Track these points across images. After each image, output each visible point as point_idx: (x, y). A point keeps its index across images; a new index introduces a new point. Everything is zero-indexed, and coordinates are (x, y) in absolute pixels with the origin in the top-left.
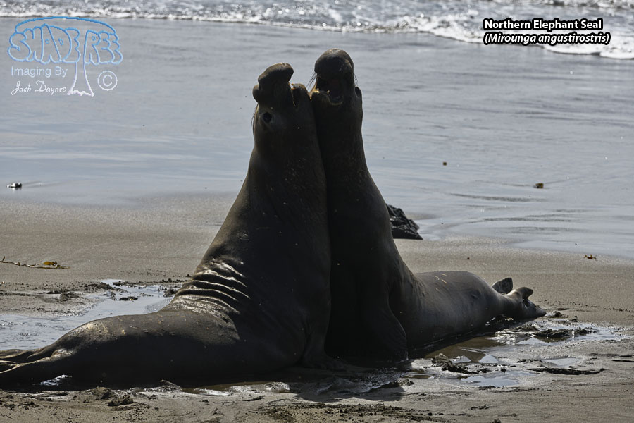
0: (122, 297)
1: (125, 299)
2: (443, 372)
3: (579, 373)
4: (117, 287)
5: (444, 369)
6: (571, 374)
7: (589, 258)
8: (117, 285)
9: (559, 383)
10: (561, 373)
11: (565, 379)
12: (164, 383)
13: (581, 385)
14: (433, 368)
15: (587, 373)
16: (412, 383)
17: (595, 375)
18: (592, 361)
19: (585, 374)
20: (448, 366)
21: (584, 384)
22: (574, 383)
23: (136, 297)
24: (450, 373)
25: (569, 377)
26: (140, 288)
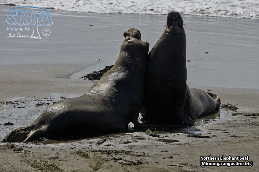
0: (19, 106)
1: (20, 108)
2: (150, 137)
3: (205, 137)
4: (16, 103)
5: (150, 136)
6: (202, 137)
7: (209, 90)
8: (16, 102)
9: (197, 141)
10: (197, 137)
11: (199, 139)
12: (35, 142)
13: (206, 142)
14: (145, 135)
15: (208, 137)
16: (137, 141)
17: (211, 138)
18: (210, 132)
19: (207, 137)
20: (151, 134)
21: (207, 142)
22: (203, 141)
23: (24, 107)
24: (152, 137)
25: (201, 139)
26: (25, 103)
